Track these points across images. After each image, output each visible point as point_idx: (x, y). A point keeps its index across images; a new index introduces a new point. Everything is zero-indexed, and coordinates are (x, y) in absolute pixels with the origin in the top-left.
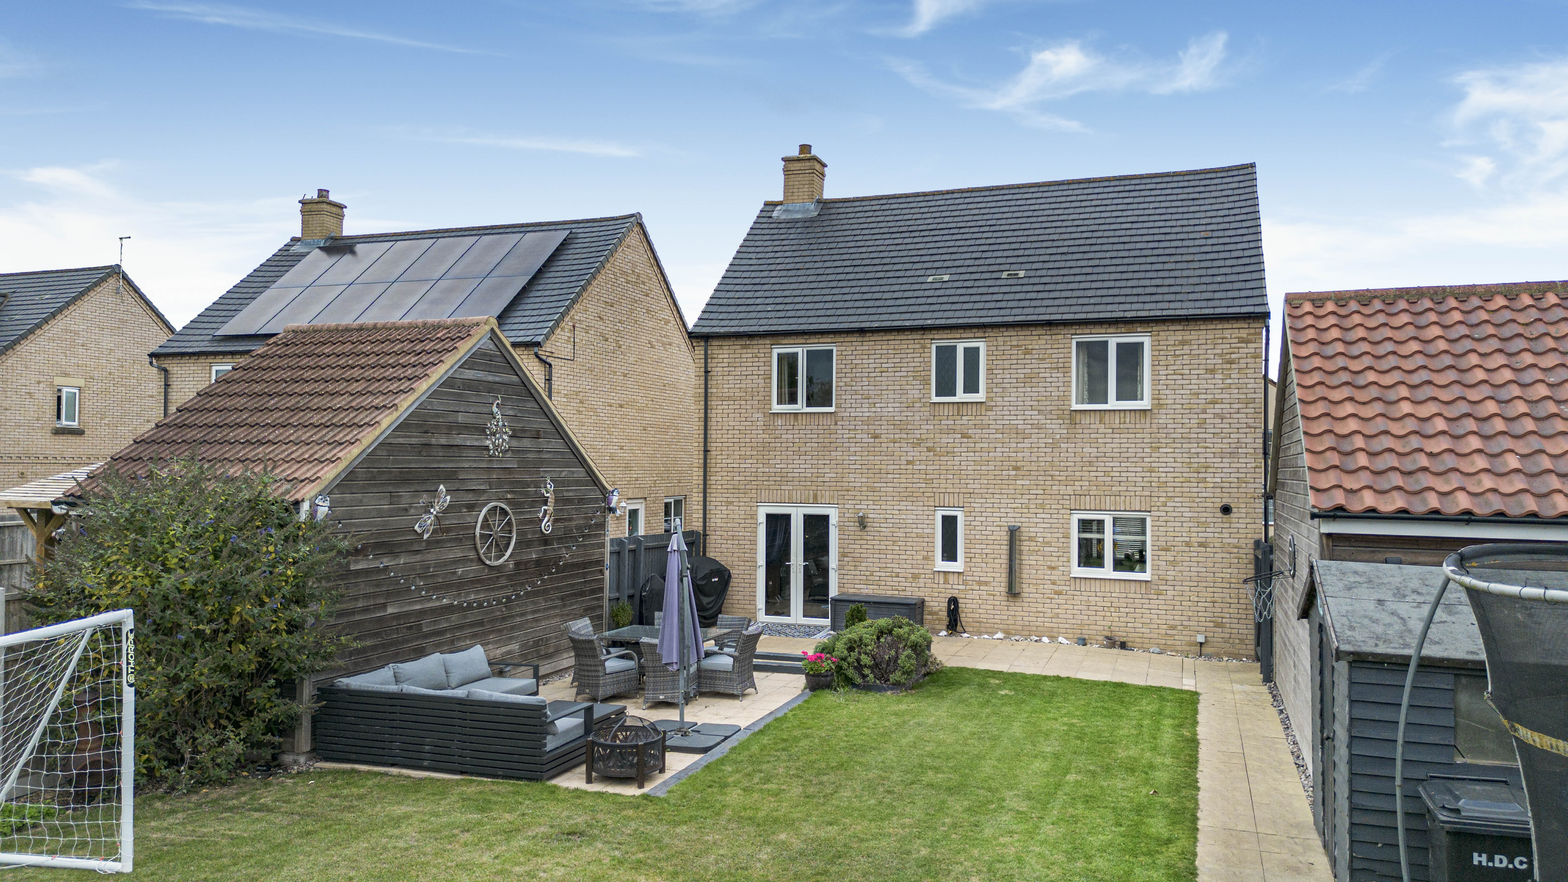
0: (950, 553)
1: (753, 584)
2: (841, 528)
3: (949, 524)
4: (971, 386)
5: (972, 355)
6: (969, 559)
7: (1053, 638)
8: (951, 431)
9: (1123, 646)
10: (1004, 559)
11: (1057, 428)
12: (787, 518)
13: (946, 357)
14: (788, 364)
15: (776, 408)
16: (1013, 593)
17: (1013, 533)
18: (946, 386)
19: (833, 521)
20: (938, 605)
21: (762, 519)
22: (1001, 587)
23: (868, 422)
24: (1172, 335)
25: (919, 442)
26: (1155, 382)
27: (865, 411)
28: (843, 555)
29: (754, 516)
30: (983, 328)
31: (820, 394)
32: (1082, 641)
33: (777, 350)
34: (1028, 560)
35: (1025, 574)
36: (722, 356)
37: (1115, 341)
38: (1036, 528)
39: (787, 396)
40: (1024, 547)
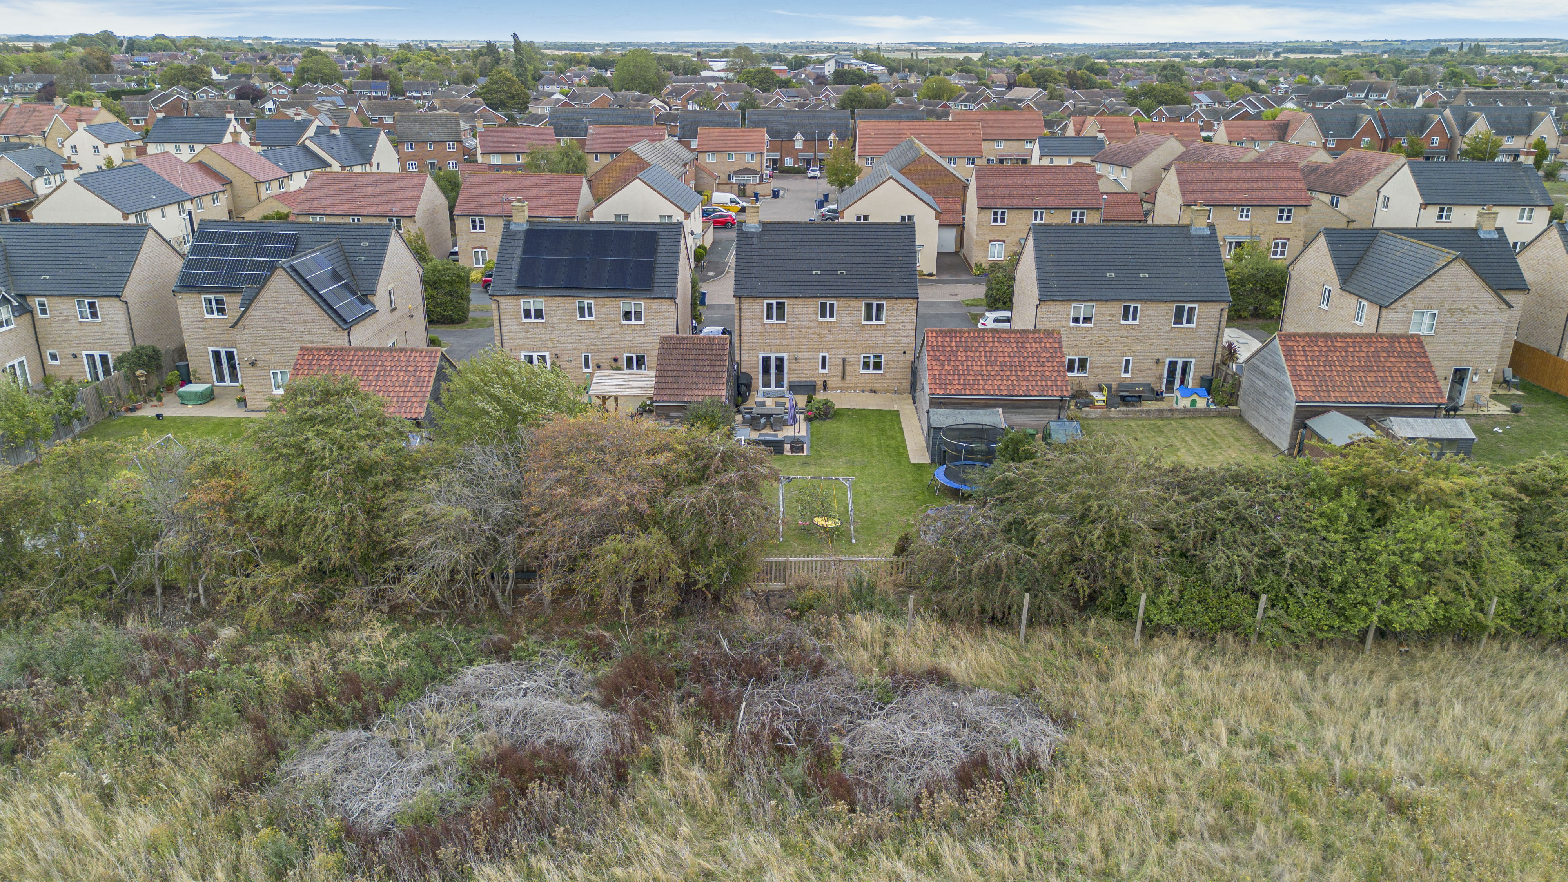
0: (824, 367)
1: (758, 379)
2: (788, 360)
3: (824, 358)
4: (832, 315)
5: (832, 305)
6: (830, 369)
7: (855, 391)
8: (824, 329)
9: (875, 391)
10: (841, 369)
11: (858, 329)
12: (769, 358)
13: (823, 305)
14: (769, 306)
15: (766, 321)
16: (843, 378)
17: (844, 361)
18: (823, 315)
19: (786, 358)
20: (820, 383)
21: (761, 358)
22: (840, 376)
23: (798, 326)
24: (892, 302)
25: (815, 333)
26: (887, 316)
27: (797, 323)
28: (789, 369)
29: (758, 357)
30: (836, 298)
31: (781, 316)
32: (863, 391)
33: (766, 301)
34: (848, 368)
35: (847, 372)
36: (746, 303)
37: (875, 303)
38: (850, 359)
39: (769, 317)
40: (847, 365)
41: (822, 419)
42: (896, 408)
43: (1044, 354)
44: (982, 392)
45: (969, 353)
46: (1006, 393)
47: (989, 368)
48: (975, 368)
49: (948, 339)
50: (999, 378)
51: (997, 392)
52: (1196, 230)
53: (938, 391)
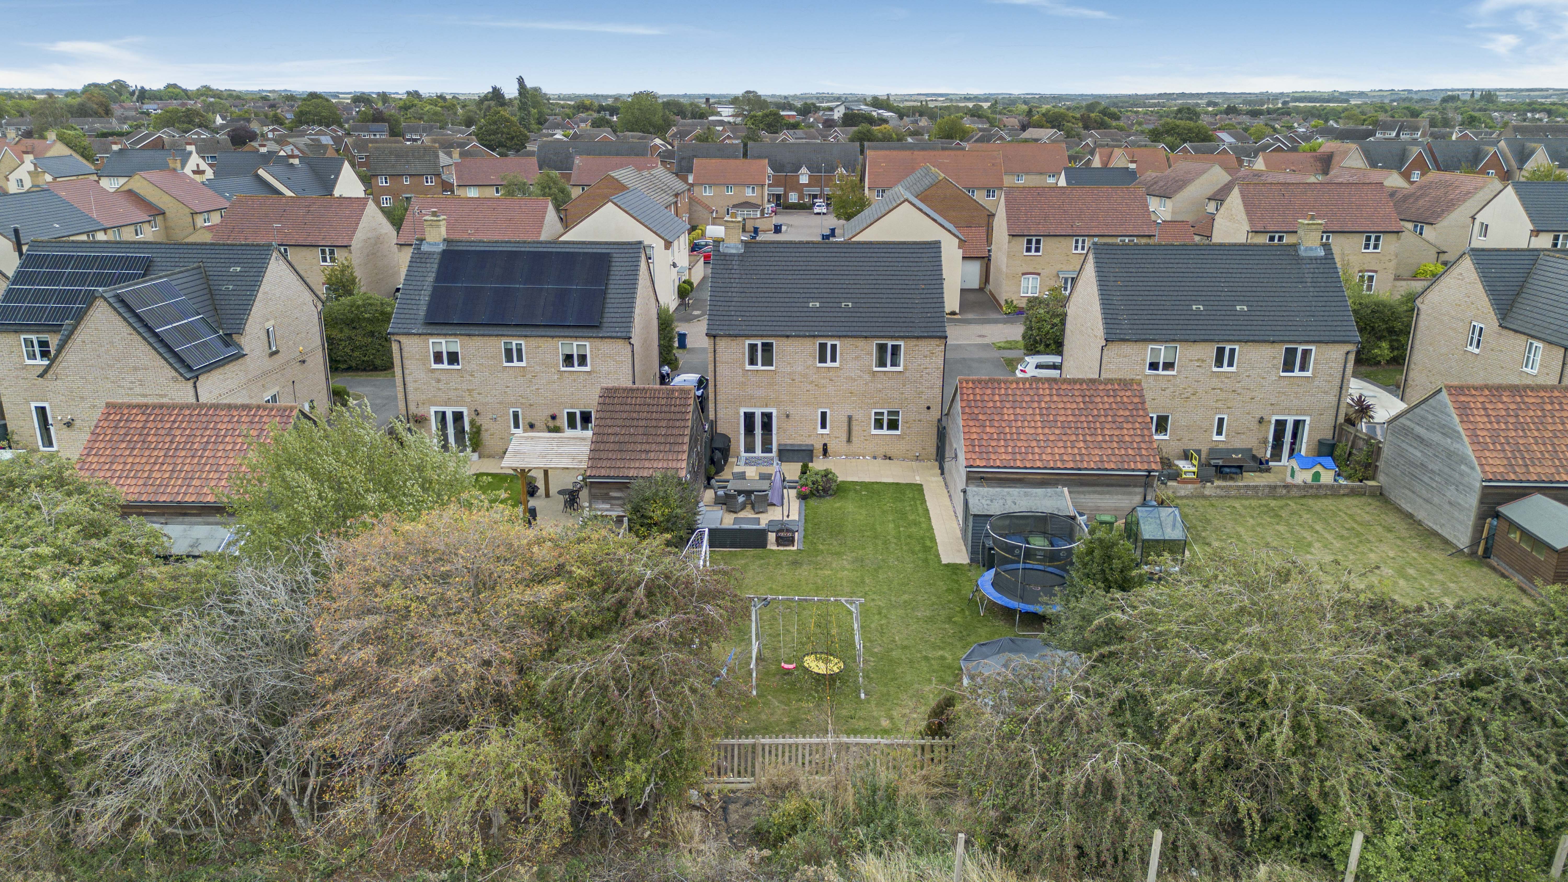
0: (824, 426)
1: (738, 441)
2: (778, 417)
3: (824, 415)
4: (834, 359)
5: (834, 347)
6: (831, 428)
7: (864, 457)
8: (824, 378)
9: (890, 458)
10: (846, 428)
11: (867, 377)
12: (753, 414)
13: (823, 347)
14: (753, 348)
15: (748, 367)
16: (849, 440)
17: (850, 418)
18: (823, 359)
19: (774, 415)
20: (819, 447)
21: (742, 414)
22: (844, 437)
23: (790, 374)
24: (913, 342)
25: (812, 382)
26: (905, 360)
27: (788, 369)
28: (778, 428)
29: (738, 413)
30: (840, 337)
31: (768, 361)
32: (875, 458)
33: (748, 342)
34: (855, 428)
35: (854, 433)
36: (722, 343)
37: (890, 343)
38: (858, 415)
39: (752, 362)
40: (854, 423)
41: (821, 497)
42: (918, 480)
43: (1121, 412)
44: (1039, 464)
45: (1018, 411)
46: (1071, 465)
47: (1046, 431)
48: (1027, 430)
49: (989, 391)
50: (1061, 444)
51: (1059, 465)
52: (1306, 249)
53: (978, 463)
